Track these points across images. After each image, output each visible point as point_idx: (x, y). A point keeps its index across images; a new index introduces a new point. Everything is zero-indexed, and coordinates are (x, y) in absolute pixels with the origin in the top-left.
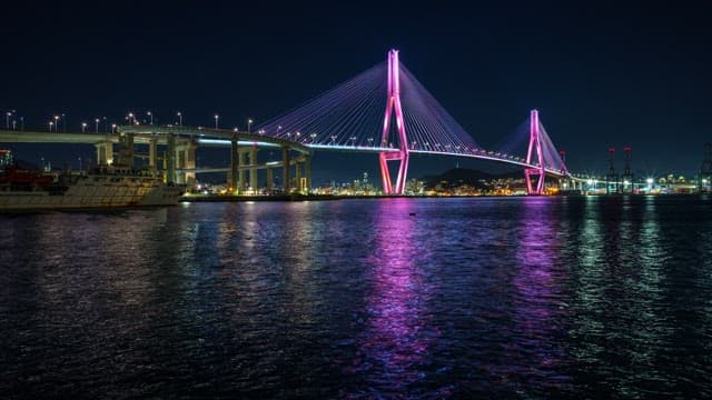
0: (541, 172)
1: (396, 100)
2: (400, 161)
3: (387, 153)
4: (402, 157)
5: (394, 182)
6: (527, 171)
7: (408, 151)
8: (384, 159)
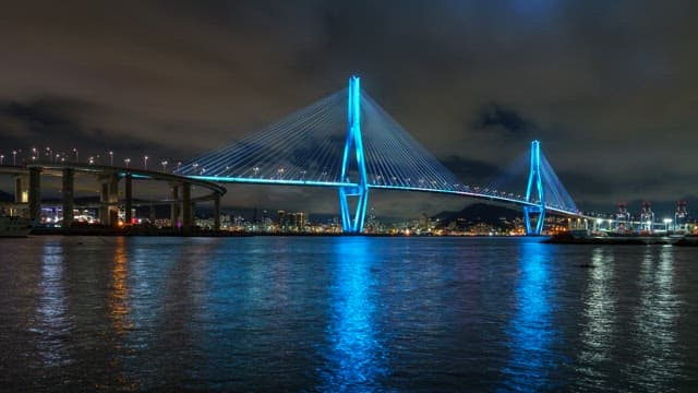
0: (541, 210)
1: (356, 132)
2: (358, 197)
3: (346, 188)
4: (361, 193)
5: (353, 217)
6: (526, 208)
7: (368, 186)
8: (343, 195)
